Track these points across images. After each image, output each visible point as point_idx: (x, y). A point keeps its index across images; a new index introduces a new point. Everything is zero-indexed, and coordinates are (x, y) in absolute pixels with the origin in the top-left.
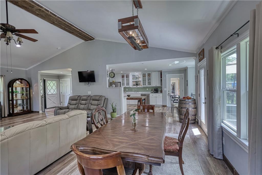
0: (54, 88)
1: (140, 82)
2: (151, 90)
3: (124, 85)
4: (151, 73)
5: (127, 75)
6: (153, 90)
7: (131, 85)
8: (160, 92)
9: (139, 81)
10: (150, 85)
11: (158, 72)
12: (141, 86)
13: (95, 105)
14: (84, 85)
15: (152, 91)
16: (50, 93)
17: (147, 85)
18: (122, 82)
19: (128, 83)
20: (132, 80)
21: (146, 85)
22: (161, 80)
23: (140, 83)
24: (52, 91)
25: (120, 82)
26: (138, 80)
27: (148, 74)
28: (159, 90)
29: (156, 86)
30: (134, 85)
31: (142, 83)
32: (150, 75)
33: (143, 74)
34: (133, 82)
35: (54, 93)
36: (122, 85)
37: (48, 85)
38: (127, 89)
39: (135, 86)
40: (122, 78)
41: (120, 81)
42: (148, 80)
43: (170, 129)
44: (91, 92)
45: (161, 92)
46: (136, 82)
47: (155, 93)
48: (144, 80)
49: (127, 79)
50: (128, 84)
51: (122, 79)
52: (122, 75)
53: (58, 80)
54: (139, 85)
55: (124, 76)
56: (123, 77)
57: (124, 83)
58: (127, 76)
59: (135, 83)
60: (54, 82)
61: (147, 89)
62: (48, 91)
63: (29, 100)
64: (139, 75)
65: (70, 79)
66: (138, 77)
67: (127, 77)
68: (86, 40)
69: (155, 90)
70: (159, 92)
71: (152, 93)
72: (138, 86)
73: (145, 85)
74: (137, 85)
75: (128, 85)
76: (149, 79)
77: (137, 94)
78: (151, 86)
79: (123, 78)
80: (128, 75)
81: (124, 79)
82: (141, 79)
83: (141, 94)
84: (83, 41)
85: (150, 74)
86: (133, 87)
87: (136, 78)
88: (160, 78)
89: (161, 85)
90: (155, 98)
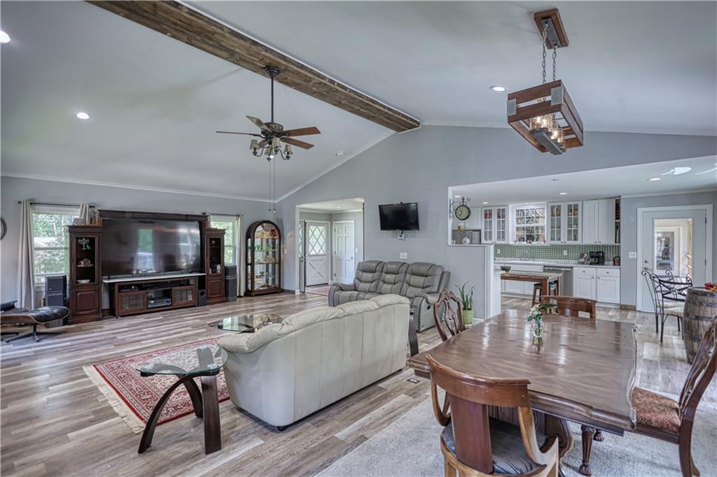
0: (322, 240)
1: (540, 231)
2: (577, 255)
3: (490, 238)
4: (580, 203)
5: (499, 210)
6: (586, 255)
7: (511, 238)
8: (612, 263)
9: (537, 228)
10: (576, 239)
11: (605, 201)
12: (546, 240)
13: (417, 287)
14: (392, 237)
15: (583, 260)
16: (313, 253)
17: (564, 239)
18: (486, 229)
19: (503, 232)
20: (515, 224)
21: (562, 240)
22: (617, 227)
23: (540, 233)
24: (317, 248)
25: (480, 231)
26: (534, 225)
27: (570, 206)
28: (609, 255)
29: (598, 244)
30: (521, 239)
31: (546, 234)
32: (576, 209)
33: (552, 208)
34: (518, 229)
35: (321, 252)
36: (485, 237)
37: (311, 233)
38: (499, 250)
39: (525, 243)
40: (486, 217)
41: (479, 228)
42: (570, 225)
43: (649, 377)
44: (406, 254)
45: (617, 262)
46: (528, 229)
47: (591, 264)
48: (555, 227)
49: (499, 222)
50: (502, 235)
51: (486, 222)
52: (486, 211)
53: (329, 222)
54: (537, 240)
55: (490, 214)
56: (488, 215)
57: (490, 232)
58: (502, 215)
59: (525, 234)
60: (321, 228)
61: (565, 253)
62: (310, 248)
63: (277, 265)
64: (538, 211)
65: (353, 221)
66: (533, 215)
67: (499, 217)
68: (399, 130)
69: (592, 257)
70: (606, 263)
71: (583, 263)
72: (535, 243)
73: (559, 239)
74: (530, 238)
75: (504, 237)
76: (573, 222)
77: (529, 264)
78: (578, 242)
79: (488, 220)
80: (503, 210)
81: (491, 222)
82: (544, 222)
83: (545, 266)
84: (392, 132)
85: (576, 206)
86: (517, 243)
87: (530, 218)
88: (614, 221)
89: (616, 242)
90: (594, 281)
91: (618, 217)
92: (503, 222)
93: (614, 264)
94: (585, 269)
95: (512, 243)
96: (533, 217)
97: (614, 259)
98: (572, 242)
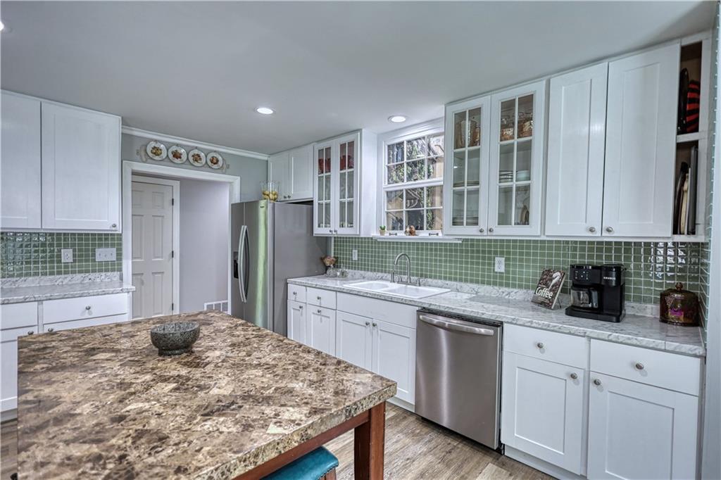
1: (437, 199)
2: (532, 272)
3: (328, 222)
4: (537, 89)
5: (343, 146)
6: (557, 276)
8: (652, 310)
9: (431, 191)
10: (525, 219)
15: (546, 293)
17: (489, 224)
18: (320, 197)
19: (351, 204)
20: (385, 184)
21: (483, 223)
23: (437, 206)
25: (310, 203)
26: (424, 182)
27: (507, 106)
30: (397, 224)
32: (527, 118)
34: (392, 196)
38: (355, 252)
39: (401, 234)
40: (320, 169)
41: (309, 196)
42: (505, 173)
46: (413, 197)
47: (574, 311)
49: (342, 176)
50: (348, 212)
51: (321, 180)
52: (321, 151)
54: (429, 226)
55: (329, 160)
56: (324, 164)
57: (328, 205)
58: (348, 161)
59: (404, 209)
61: (500, 265)
64: (433, 142)
66: (423, 156)
67: (342, 167)
69: (578, 286)
70: (630, 307)
72: (423, 234)
73: (474, 221)
74: (415, 220)
75: (351, 222)
78: (531, 231)
79: (324, 175)
80: (351, 144)
81: (328, 178)
85: (527, 101)
86: (386, 235)
87: (415, 164)
88: (670, 137)
89: (676, 230)
90: (576, 390)
91: (688, 118)
92: (351, 175)
93: (664, 318)
94: (543, 336)
95: (375, 234)
96: (422, 162)
97: (664, 296)
98: (513, 231)
